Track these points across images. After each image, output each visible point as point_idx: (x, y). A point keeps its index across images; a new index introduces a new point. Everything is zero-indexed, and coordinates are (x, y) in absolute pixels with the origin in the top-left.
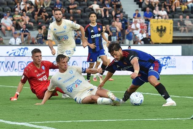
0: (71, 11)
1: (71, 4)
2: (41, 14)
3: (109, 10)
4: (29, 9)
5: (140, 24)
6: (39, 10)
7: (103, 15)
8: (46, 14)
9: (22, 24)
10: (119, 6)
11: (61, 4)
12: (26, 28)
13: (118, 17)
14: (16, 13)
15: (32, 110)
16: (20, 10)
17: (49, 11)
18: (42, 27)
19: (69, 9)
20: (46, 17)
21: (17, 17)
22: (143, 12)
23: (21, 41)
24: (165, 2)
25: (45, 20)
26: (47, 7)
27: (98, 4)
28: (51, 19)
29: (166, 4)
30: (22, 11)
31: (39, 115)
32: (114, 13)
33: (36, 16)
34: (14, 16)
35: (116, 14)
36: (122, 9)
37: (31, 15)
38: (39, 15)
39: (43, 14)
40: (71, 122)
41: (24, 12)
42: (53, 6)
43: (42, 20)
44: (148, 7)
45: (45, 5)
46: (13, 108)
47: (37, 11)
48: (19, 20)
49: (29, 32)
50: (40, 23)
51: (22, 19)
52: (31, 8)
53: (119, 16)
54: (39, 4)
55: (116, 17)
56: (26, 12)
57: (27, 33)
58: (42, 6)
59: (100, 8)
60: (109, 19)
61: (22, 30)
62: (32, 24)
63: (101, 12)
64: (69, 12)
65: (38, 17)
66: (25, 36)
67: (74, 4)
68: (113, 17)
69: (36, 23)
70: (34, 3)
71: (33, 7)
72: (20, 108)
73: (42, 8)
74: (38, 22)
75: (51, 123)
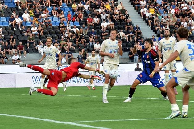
0: (103, 37)
1: (103, 32)
2: (81, 40)
3: (132, 36)
4: (71, 36)
5: (156, 47)
6: (79, 37)
7: (128, 41)
8: (84, 40)
9: (66, 48)
10: (139, 33)
11: (96, 33)
12: (69, 51)
13: (139, 42)
14: (62, 39)
15: (75, 112)
16: (65, 37)
17: (87, 37)
18: (82, 50)
19: (102, 36)
20: (85, 42)
21: (63, 43)
22: (158, 37)
23: (66, 60)
24: (175, 30)
25: (84, 45)
26: (85, 35)
27: (123, 32)
28: (88, 44)
29: (175, 31)
30: (66, 38)
31: (80, 116)
32: (135, 39)
33: (77, 41)
34: (60, 42)
35: (137, 39)
36: (142, 35)
37: (73, 41)
38: (79, 41)
39: (82, 40)
40: (105, 121)
41: (68, 39)
42: (89, 34)
43: (81, 45)
44: (161, 33)
45: (84, 33)
46: (61, 111)
47: (78, 38)
48: (64, 45)
49: (72, 53)
50: (80, 47)
51: (66, 44)
52: (73, 36)
53: (140, 40)
54: (79, 33)
55: (137, 41)
56: (69, 39)
57: (71, 55)
58: (81, 34)
59: (125, 35)
60: (132, 43)
61: (66, 52)
62: (74, 48)
63: (126, 38)
64: (102, 38)
65: (79, 43)
66: (69, 57)
67: (105, 32)
68: (135, 42)
69: (77, 47)
70: (75, 32)
71: (75, 35)
72: (66, 111)
73: (81, 35)
74: (78, 46)
75: (89, 122)
